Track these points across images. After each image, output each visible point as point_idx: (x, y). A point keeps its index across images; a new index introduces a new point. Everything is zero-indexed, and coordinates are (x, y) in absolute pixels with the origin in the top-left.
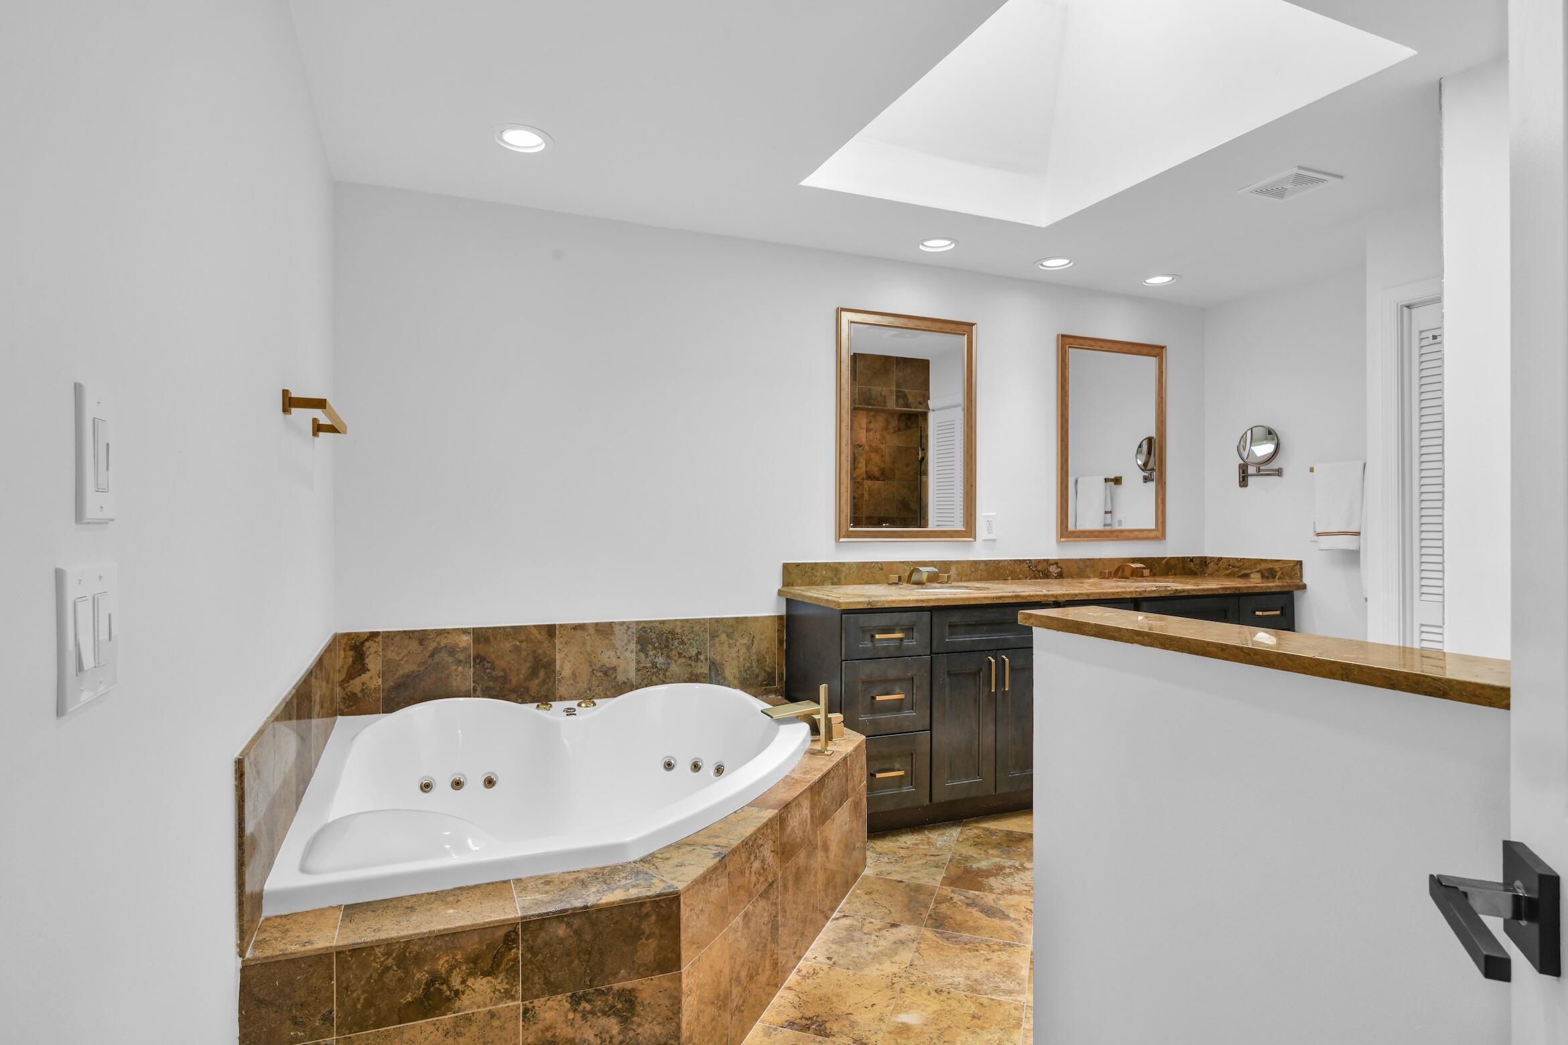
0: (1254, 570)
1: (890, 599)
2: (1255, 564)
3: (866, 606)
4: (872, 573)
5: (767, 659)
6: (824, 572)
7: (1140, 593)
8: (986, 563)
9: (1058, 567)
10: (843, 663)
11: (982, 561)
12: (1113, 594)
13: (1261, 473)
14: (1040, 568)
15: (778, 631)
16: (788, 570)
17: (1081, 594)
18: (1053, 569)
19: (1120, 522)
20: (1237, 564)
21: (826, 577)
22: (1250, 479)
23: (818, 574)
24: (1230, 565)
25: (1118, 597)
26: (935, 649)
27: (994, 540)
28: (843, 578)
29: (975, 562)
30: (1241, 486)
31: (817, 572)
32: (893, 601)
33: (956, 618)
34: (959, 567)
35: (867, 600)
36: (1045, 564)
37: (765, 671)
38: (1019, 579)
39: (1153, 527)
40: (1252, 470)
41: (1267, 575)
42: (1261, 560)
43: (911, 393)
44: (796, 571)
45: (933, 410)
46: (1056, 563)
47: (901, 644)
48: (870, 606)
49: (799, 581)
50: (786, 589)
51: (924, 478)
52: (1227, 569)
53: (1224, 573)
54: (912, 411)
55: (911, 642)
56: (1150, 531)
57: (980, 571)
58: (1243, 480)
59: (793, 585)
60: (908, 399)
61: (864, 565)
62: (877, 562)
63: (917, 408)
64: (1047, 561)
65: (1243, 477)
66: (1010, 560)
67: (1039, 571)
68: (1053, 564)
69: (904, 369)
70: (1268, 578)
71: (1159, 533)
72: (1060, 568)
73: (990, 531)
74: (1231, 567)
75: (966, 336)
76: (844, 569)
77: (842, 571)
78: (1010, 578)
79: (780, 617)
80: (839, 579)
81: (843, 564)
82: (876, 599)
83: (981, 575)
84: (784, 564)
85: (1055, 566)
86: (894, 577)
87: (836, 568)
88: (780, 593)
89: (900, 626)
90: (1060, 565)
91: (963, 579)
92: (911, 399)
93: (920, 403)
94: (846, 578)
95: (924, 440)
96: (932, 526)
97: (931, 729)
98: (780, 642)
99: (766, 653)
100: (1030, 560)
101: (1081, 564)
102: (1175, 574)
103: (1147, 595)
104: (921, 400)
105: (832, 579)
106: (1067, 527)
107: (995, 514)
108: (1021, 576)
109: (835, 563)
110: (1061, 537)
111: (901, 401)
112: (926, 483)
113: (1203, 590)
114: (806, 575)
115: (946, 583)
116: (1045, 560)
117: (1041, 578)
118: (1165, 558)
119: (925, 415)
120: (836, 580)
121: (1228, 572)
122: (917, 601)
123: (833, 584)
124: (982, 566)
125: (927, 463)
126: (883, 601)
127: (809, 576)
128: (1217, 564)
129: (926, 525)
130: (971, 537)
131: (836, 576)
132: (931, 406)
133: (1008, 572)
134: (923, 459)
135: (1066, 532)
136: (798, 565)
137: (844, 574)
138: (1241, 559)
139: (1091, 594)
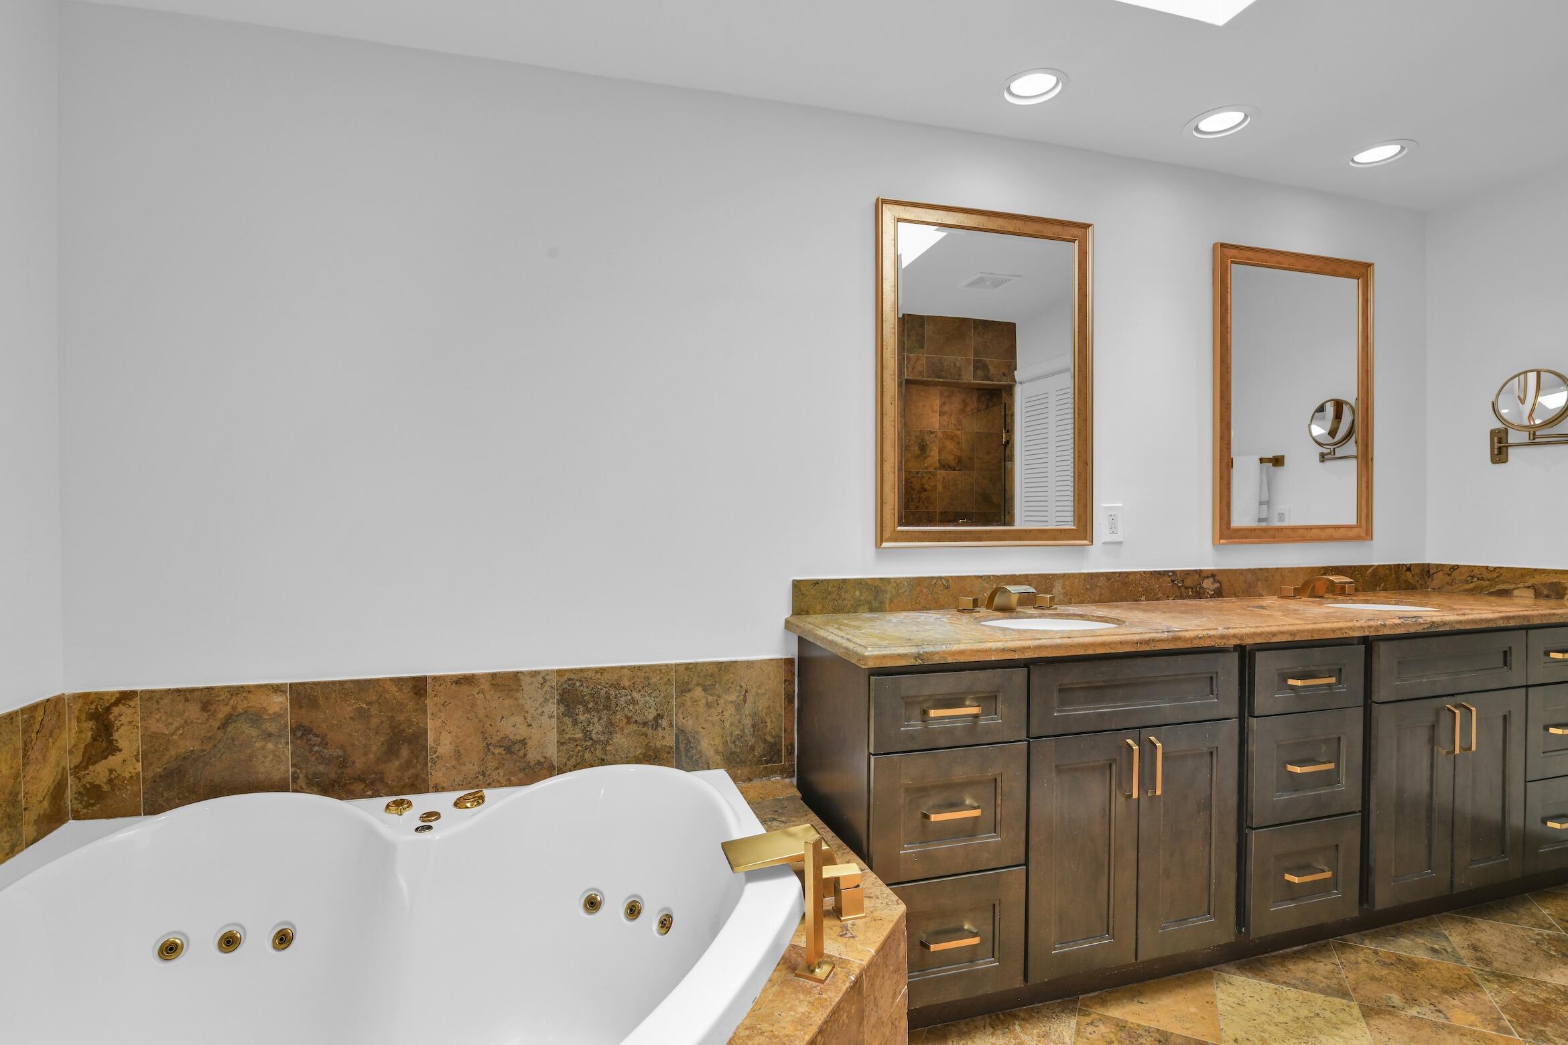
0: (1521, 585)
1: (955, 647)
2: (1522, 576)
3: (912, 662)
4: (932, 594)
5: (768, 724)
6: (858, 593)
7: (1377, 628)
8: (1108, 576)
9: (1215, 581)
10: (872, 758)
11: (1102, 574)
12: (1333, 631)
13: (1537, 440)
14: (1188, 582)
15: (785, 681)
16: (800, 591)
17: (1282, 633)
18: (1208, 584)
19: (1281, 517)
20: (1486, 575)
21: (860, 601)
22: (1511, 451)
23: (848, 596)
24: (1473, 577)
25: (1341, 636)
26: (1033, 733)
27: (1120, 543)
28: (887, 601)
29: (1091, 575)
30: (1494, 461)
31: (846, 592)
32: (962, 652)
33: (1071, 677)
34: (1067, 583)
35: (914, 650)
36: (1197, 577)
37: (765, 741)
38: (1158, 599)
39: (1354, 522)
40: (1513, 437)
41: (1545, 592)
42: (1535, 570)
43: (993, 363)
44: (813, 592)
45: (1020, 383)
46: (1213, 575)
47: (976, 723)
48: (919, 662)
49: (819, 607)
50: (795, 620)
51: (1008, 464)
52: (1467, 582)
53: (1461, 589)
54: (993, 385)
55: (992, 719)
56: (1349, 527)
57: (1098, 590)
58: (1500, 452)
59: (807, 613)
60: (988, 370)
61: (919, 581)
62: (940, 578)
63: (1000, 381)
64: (1199, 572)
65: (1500, 448)
66: (1144, 572)
67: (1187, 588)
68: (1208, 577)
69: (984, 334)
70: (1547, 597)
71: (1364, 528)
72: (1219, 582)
73: (1113, 529)
74: (1475, 579)
75: (1077, 242)
76: (889, 588)
77: (886, 591)
78: (1143, 598)
79: (789, 661)
80: (881, 603)
81: (888, 580)
82: (931, 649)
83: (1101, 594)
84: (793, 580)
85: (1211, 580)
86: (967, 601)
87: (876, 587)
88: (788, 625)
89: (974, 693)
90: (1217, 578)
91: (1073, 601)
92: (992, 370)
93: (1004, 375)
94: (891, 601)
95: (1008, 420)
96: (1020, 524)
97: (1026, 864)
98: (789, 699)
99: (766, 714)
100: (1173, 572)
101: (1249, 576)
102: (1385, 589)
103: (1387, 632)
104: (1006, 371)
105: (870, 603)
106: (1229, 523)
107: (1121, 505)
108: (1160, 595)
109: (874, 579)
110: (1220, 538)
111: (980, 373)
112: (1012, 471)
113: (1474, 621)
114: (829, 597)
115: (1049, 608)
116: (1196, 571)
117: (1189, 597)
118: (1371, 566)
119: (1010, 389)
120: (875, 604)
121: (1471, 586)
122: (1003, 650)
123: (871, 610)
124: (1102, 581)
125: (1013, 446)
126: (944, 652)
127: (834, 600)
128: (1449, 575)
129: (1011, 523)
130: (1086, 540)
131: (876, 598)
132: (1017, 379)
133: (1141, 589)
134: (1008, 442)
135: (1226, 532)
136: (816, 583)
137: (888, 596)
138: (1495, 568)
139: (1299, 631)
